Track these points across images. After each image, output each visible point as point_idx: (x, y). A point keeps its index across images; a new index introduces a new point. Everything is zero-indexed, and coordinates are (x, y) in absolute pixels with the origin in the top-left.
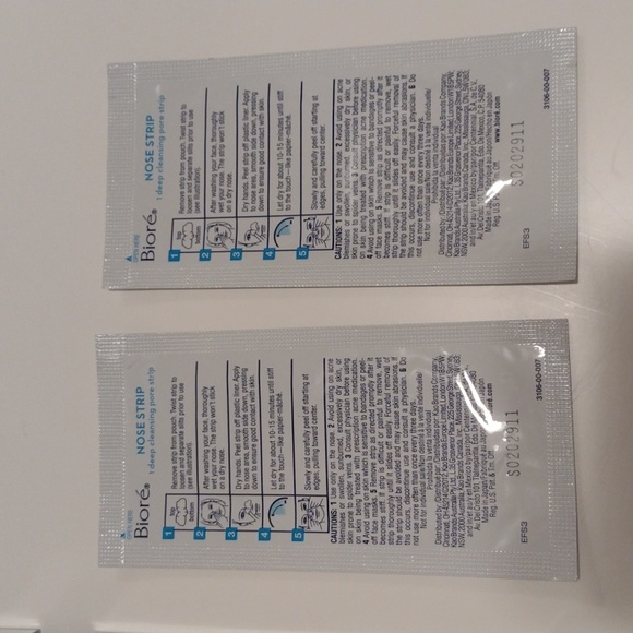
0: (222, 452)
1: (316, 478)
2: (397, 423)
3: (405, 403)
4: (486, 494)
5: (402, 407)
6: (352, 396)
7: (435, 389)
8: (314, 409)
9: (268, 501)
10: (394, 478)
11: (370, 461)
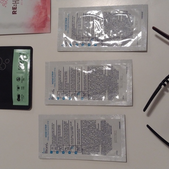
0: (62, 137)
1: (79, 142)
2: (94, 132)
3: (96, 129)
4: (110, 146)
5: (95, 129)
6: (86, 127)
7: (101, 126)
8: (79, 130)
9: (70, 146)
10: (94, 143)
11: (89, 139)
